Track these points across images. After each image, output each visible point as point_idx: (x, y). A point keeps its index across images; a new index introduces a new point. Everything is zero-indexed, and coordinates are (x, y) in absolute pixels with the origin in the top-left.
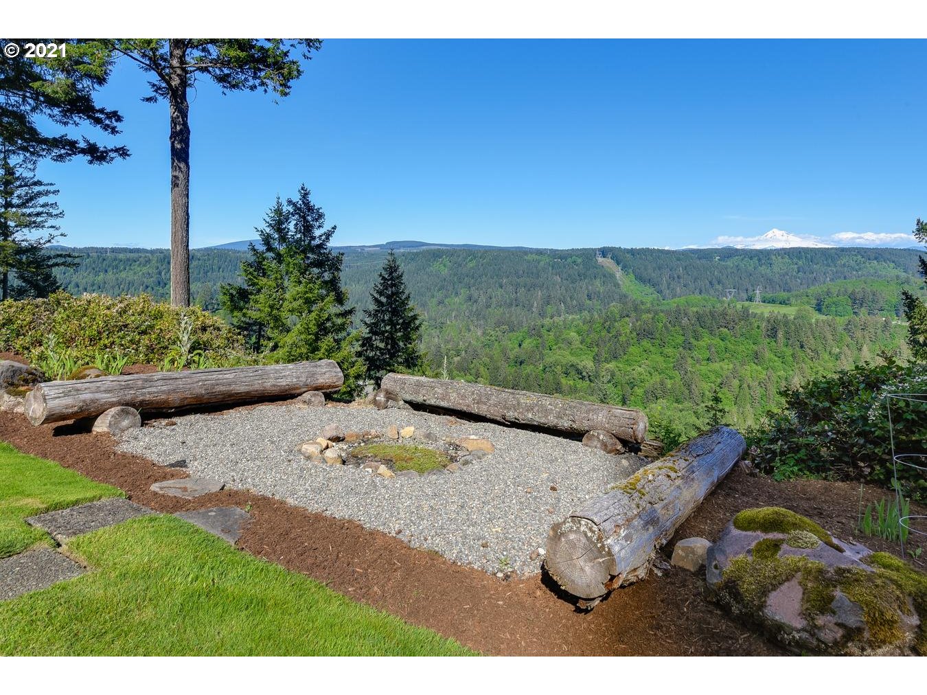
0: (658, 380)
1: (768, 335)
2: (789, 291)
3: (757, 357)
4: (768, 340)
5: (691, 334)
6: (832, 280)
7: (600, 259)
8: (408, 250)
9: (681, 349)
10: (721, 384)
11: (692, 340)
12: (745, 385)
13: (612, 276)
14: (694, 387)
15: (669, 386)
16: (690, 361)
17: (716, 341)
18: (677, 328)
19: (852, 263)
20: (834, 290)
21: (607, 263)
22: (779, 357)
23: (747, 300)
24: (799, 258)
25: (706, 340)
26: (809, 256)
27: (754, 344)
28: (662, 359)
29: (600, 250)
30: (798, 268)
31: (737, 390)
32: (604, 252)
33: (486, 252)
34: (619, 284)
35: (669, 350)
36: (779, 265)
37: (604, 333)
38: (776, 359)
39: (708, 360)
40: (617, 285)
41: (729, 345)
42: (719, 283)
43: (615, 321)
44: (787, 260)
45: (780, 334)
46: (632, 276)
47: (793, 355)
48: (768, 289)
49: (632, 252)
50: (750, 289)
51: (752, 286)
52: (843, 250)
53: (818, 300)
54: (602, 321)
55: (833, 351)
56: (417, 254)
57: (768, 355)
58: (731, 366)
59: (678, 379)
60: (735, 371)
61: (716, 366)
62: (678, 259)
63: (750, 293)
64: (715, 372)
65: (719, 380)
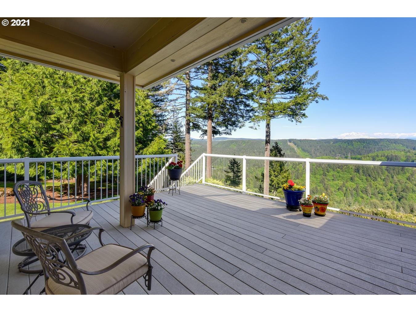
0: (315, 187)
1: (356, 171)
2: (361, 155)
3: (352, 179)
4: (356, 173)
5: (326, 170)
6: (377, 151)
7: (289, 143)
8: (222, 140)
9: (322, 176)
10: (339, 189)
11: (326, 173)
12: (348, 190)
13: (293, 149)
14: (328, 189)
15: (319, 189)
16: (326, 180)
17: (335, 173)
18: (320, 168)
19: (385, 145)
20: (380, 155)
21: (292, 144)
22: (360, 179)
23: (345, 158)
24: (364, 143)
25: (332, 173)
26: (368, 142)
27: (350, 174)
28: (315, 179)
29: (288, 140)
30: (364, 146)
31: (345, 191)
32: (290, 141)
33: (249, 141)
34: (296, 152)
35: (318, 176)
36: (356, 145)
37: (293, 169)
38: (360, 180)
39: (333, 180)
40: (295, 152)
41: (341, 175)
42: (333, 152)
43: (297, 165)
44: (359, 143)
45: (361, 171)
46: (301, 149)
47: (366, 179)
48: (352, 154)
49: (300, 141)
50: (345, 154)
51: (346, 153)
52: (381, 140)
53: (373, 158)
54: (292, 165)
55: (382, 178)
56: (225, 142)
57: (356, 179)
58: (342, 182)
59: (322, 187)
60: (344, 184)
61: (337, 182)
62: (318, 143)
63: (346, 156)
64: (336, 184)
65: (338, 187)
